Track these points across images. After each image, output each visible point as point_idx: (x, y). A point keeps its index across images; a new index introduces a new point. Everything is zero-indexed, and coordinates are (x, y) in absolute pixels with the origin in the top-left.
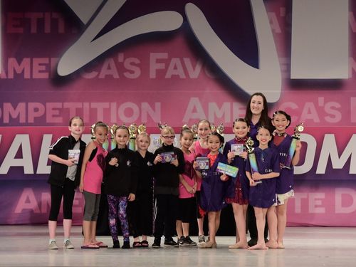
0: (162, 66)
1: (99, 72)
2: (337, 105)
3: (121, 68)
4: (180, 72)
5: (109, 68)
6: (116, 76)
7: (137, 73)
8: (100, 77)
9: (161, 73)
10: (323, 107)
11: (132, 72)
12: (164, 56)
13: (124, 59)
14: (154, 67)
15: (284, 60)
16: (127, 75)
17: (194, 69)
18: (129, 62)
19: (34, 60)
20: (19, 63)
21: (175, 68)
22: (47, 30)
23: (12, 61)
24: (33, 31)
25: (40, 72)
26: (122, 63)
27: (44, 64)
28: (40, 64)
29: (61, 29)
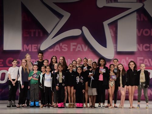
0: (74, 47)
1: (54, 49)
3: (61, 48)
4: (81, 49)
5: (57, 48)
6: (60, 50)
7: (67, 49)
8: (54, 51)
9: (74, 49)
10: (128, 61)
11: (65, 49)
12: (75, 44)
14: (72, 48)
15: (115, 45)
16: (63, 50)
17: (85, 48)
18: (64, 46)
19: (33, 45)
20: (28, 46)
21: (79, 48)
22: (37, 35)
23: (25, 46)
24: (32, 35)
25: (34, 49)
26: (61, 46)
27: (35, 47)
28: (34, 47)
29: (41, 35)
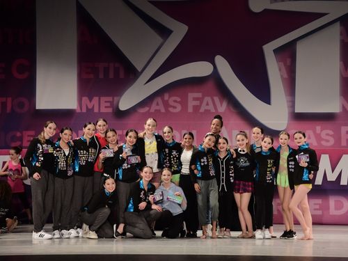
0: (197, 103)
1: (150, 107)
2: (331, 132)
3: (166, 104)
4: (211, 107)
5: (158, 104)
6: (163, 110)
7: (179, 108)
8: (151, 111)
9: (196, 108)
10: (320, 134)
11: (175, 107)
12: (199, 95)
13: (169, 98)
14: (191, 104)
15: (290, 99)
16: (171, 110)
17: (221, 105)
18: (172, 100)
19: (102, 98)
20: (91, 101)
21: (207, 104)
22: (111, 76)
23: (85, 99)
24: (101, 76)
25: (106, 107)
26: (167, 101)
27: (108, 102)
28: (106, 102)
29: (122, 75)
